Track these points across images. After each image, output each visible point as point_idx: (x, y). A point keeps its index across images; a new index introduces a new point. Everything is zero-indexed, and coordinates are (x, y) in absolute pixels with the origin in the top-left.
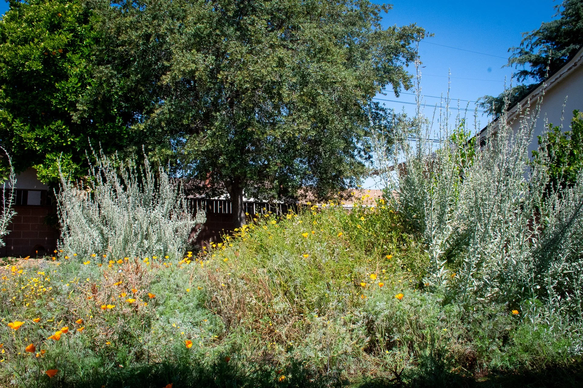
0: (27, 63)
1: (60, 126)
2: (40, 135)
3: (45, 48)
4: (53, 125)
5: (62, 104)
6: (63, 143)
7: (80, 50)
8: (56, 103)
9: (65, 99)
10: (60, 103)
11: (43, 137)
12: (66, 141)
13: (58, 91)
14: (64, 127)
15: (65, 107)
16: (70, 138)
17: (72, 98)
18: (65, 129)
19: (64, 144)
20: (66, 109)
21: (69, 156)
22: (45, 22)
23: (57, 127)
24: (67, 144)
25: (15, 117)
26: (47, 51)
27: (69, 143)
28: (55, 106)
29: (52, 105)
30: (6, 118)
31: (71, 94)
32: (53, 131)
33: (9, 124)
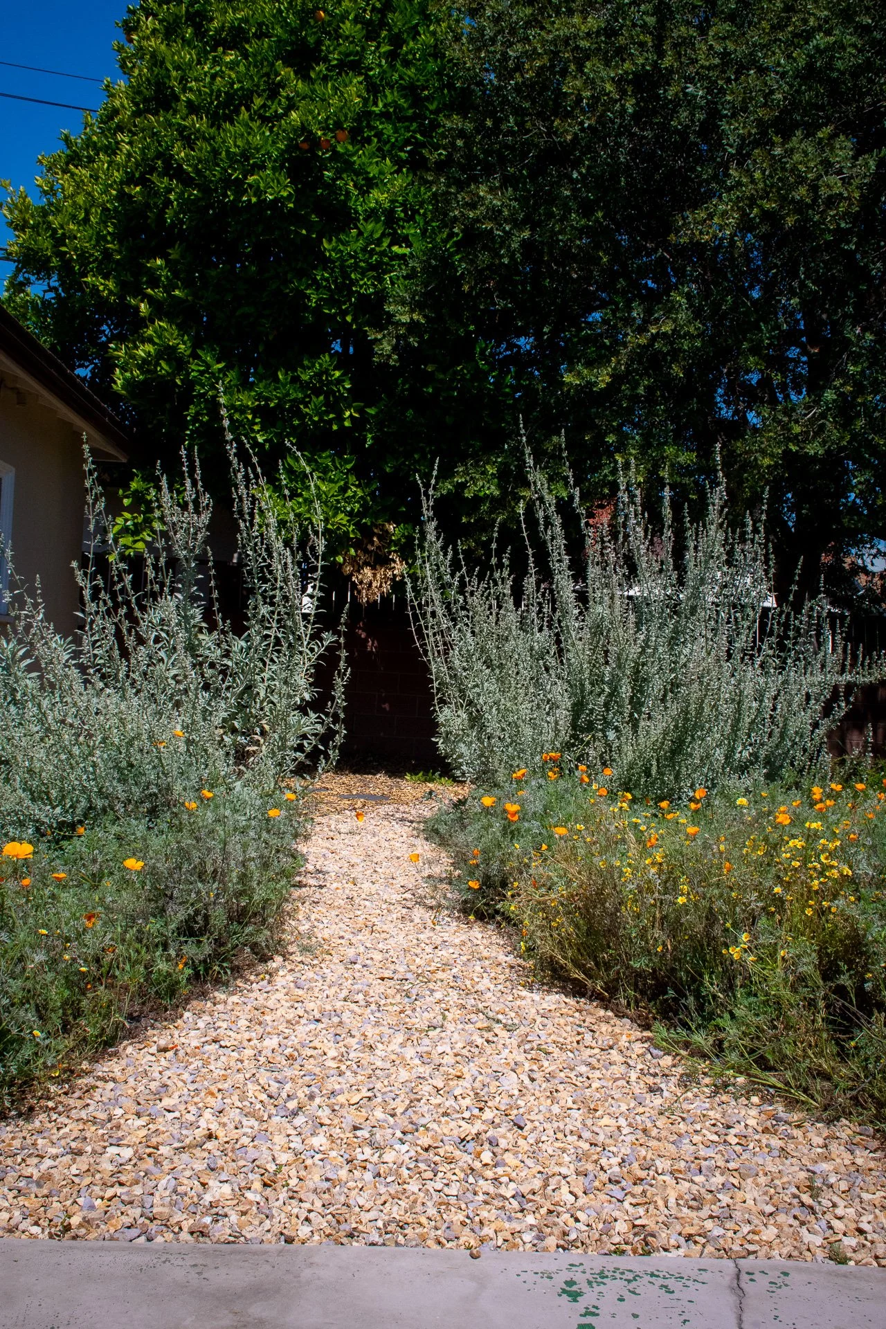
0: (251, 179)
1: (326, 372)
2: (267, 399)
3: (304, 129)
4: (304, 368)
5: (337, 304)
6: (330, 422)
7: (371, 128)
8: (321, 299)
9: (345, 287)
10: (331, 302)
11: (277, 405)
12: (340, 419)
13: (325, 262)
14: (337, 374)
15: (344, 313)
16: (349, 408)
17: (366, 286)
18: (339, 381)
19: (335, 427)
20: (349, 319)
21: (347, 461)
22: (280, 41)
23: (318, 375)
24: (342, 427)
25: (197, 344)
26: (311, 138)
27: (347, 424)
28: (317, 311)
29: (307, 308)
30: (175, 348)
31: (363, 274)
32: (304, 386)
33: (179, 364)
